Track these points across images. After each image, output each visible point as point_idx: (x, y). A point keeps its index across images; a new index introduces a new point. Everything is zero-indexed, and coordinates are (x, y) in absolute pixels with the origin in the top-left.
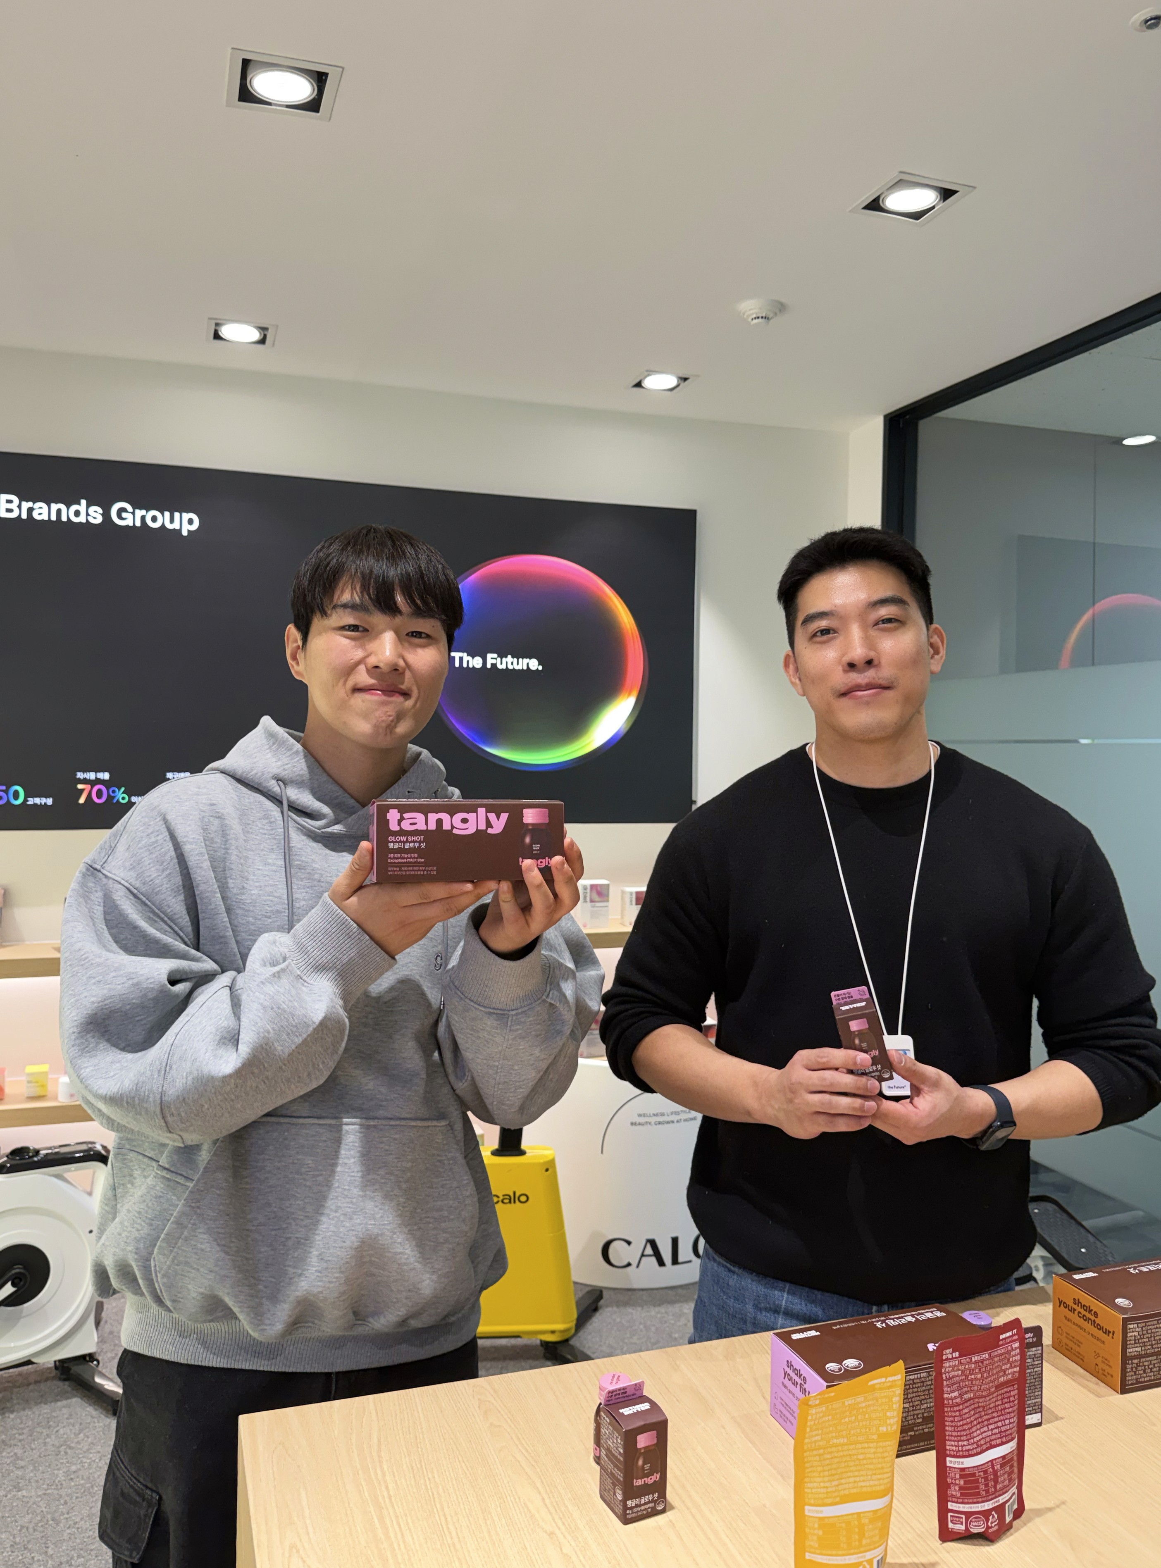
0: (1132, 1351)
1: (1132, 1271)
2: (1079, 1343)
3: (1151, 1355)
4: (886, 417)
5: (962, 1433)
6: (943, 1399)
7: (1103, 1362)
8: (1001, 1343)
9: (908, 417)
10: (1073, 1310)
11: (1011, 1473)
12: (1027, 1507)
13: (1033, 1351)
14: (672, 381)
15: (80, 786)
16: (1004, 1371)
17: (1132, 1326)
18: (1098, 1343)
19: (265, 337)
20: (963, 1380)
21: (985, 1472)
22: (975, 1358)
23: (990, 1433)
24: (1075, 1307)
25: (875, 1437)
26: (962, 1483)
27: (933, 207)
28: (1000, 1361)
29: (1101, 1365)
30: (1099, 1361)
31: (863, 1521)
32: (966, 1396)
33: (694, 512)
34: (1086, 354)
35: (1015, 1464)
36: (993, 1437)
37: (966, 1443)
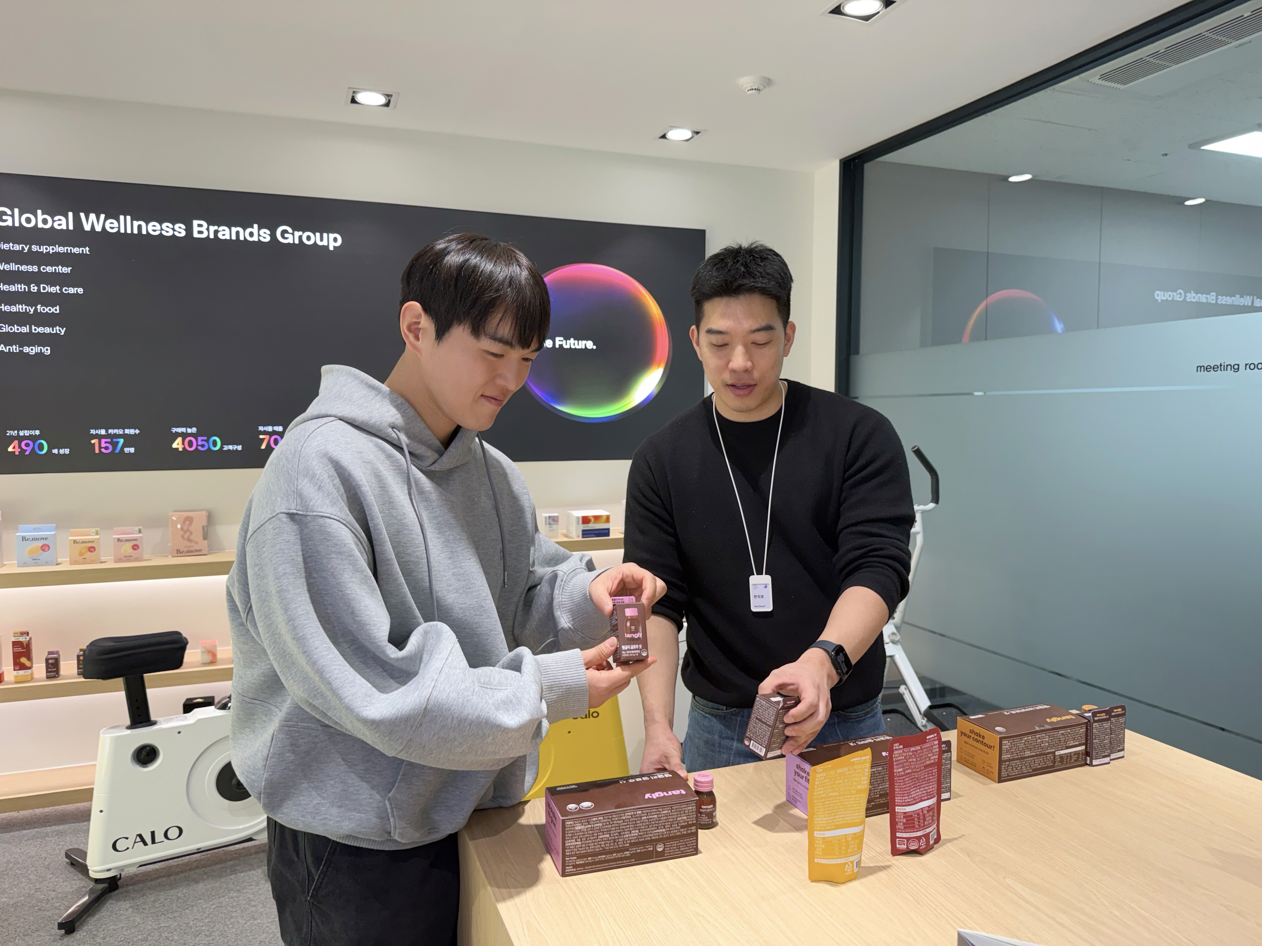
0: (1005, 757)
1: (1006, 713)
2: (973, 756)
3: (1017, 759)
4: (841, 161)
5: (905, 792)
6: (894, 773)
7: (988, 766)
8: (927, 741)
9: (857, 161)
10: (969, 737)
11: (933, 816)
12: (942, 838)
13: (945, 755)
14: (687, 134)
15: (261, 437)
16: (929, 758)
17: (1005, 742)
18: (984, 754)
19: (389, 101)
20: (905, 762)
21: (918, 814)
22: (912, 749)
23: (921, 793)
24: (971, 734)
25: (854, 792)
26: (905, 821)
27: (878, 13)
28: (927, 751)
29: (986, 768)
30: (985, 765)
31: (848, 839)
32: (907, 772)
33: (703, 232)
34: (983, 117)
35: (936, 811)
36: (923, 795)
37: (907, 798)
